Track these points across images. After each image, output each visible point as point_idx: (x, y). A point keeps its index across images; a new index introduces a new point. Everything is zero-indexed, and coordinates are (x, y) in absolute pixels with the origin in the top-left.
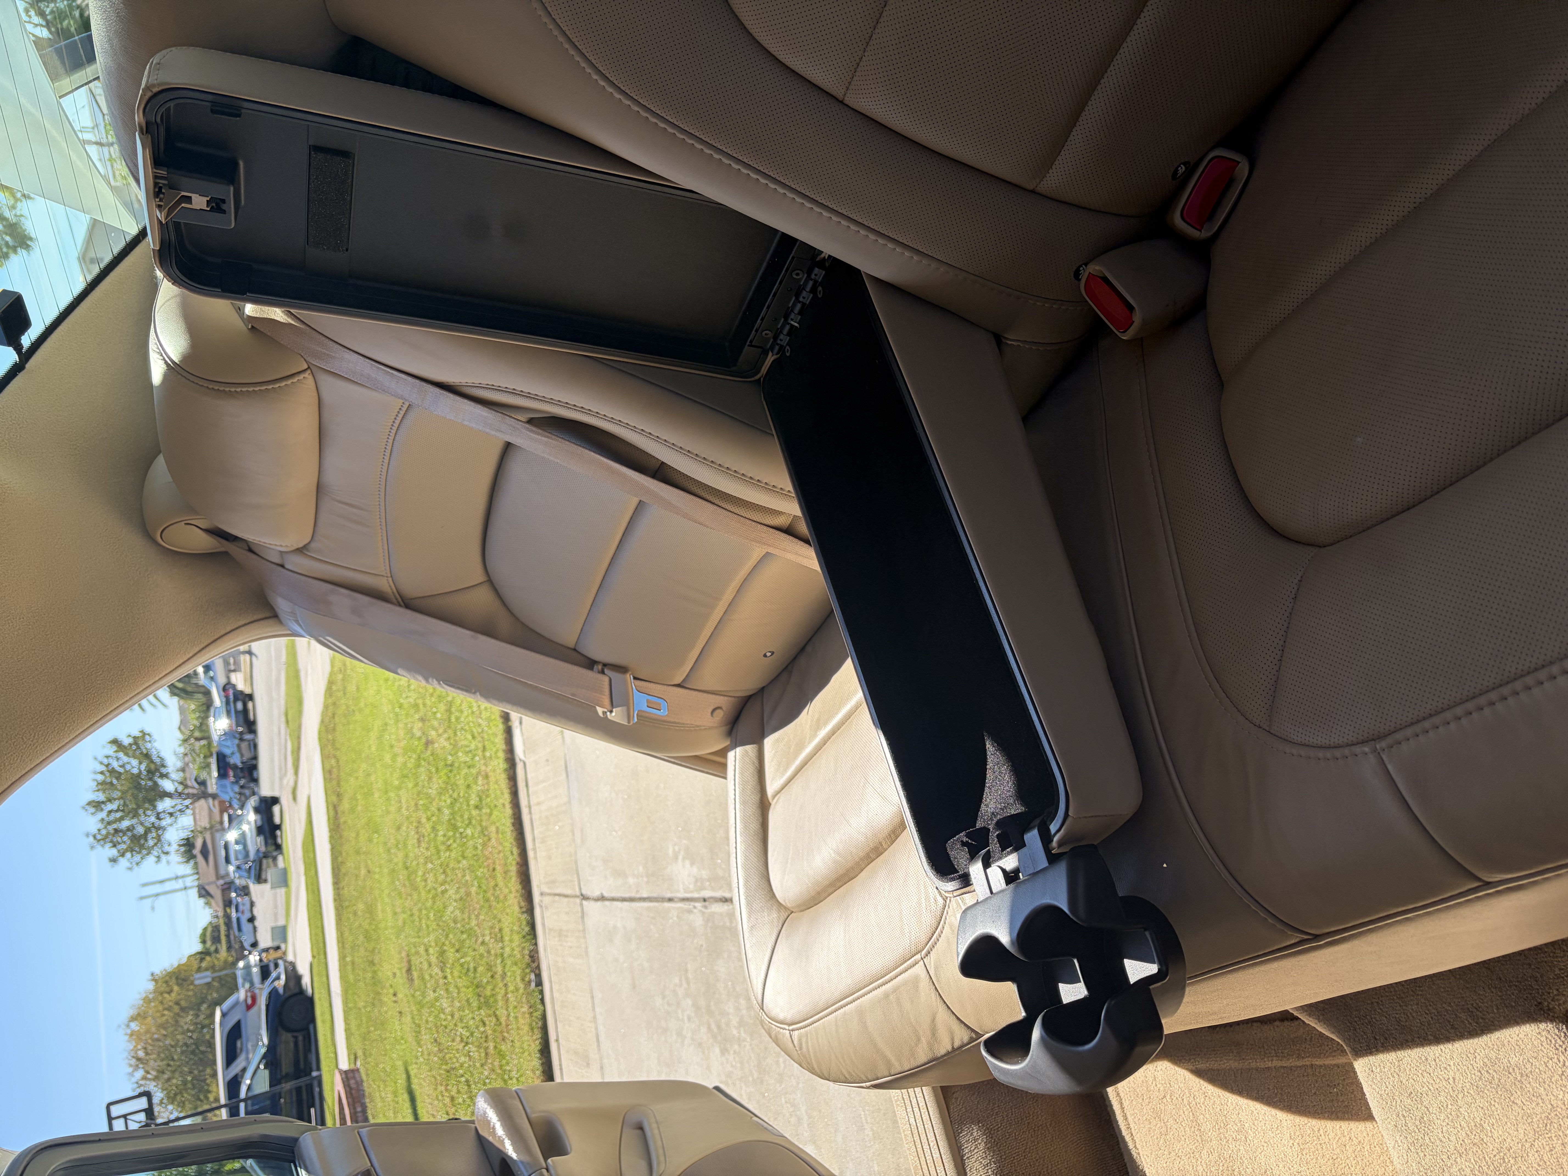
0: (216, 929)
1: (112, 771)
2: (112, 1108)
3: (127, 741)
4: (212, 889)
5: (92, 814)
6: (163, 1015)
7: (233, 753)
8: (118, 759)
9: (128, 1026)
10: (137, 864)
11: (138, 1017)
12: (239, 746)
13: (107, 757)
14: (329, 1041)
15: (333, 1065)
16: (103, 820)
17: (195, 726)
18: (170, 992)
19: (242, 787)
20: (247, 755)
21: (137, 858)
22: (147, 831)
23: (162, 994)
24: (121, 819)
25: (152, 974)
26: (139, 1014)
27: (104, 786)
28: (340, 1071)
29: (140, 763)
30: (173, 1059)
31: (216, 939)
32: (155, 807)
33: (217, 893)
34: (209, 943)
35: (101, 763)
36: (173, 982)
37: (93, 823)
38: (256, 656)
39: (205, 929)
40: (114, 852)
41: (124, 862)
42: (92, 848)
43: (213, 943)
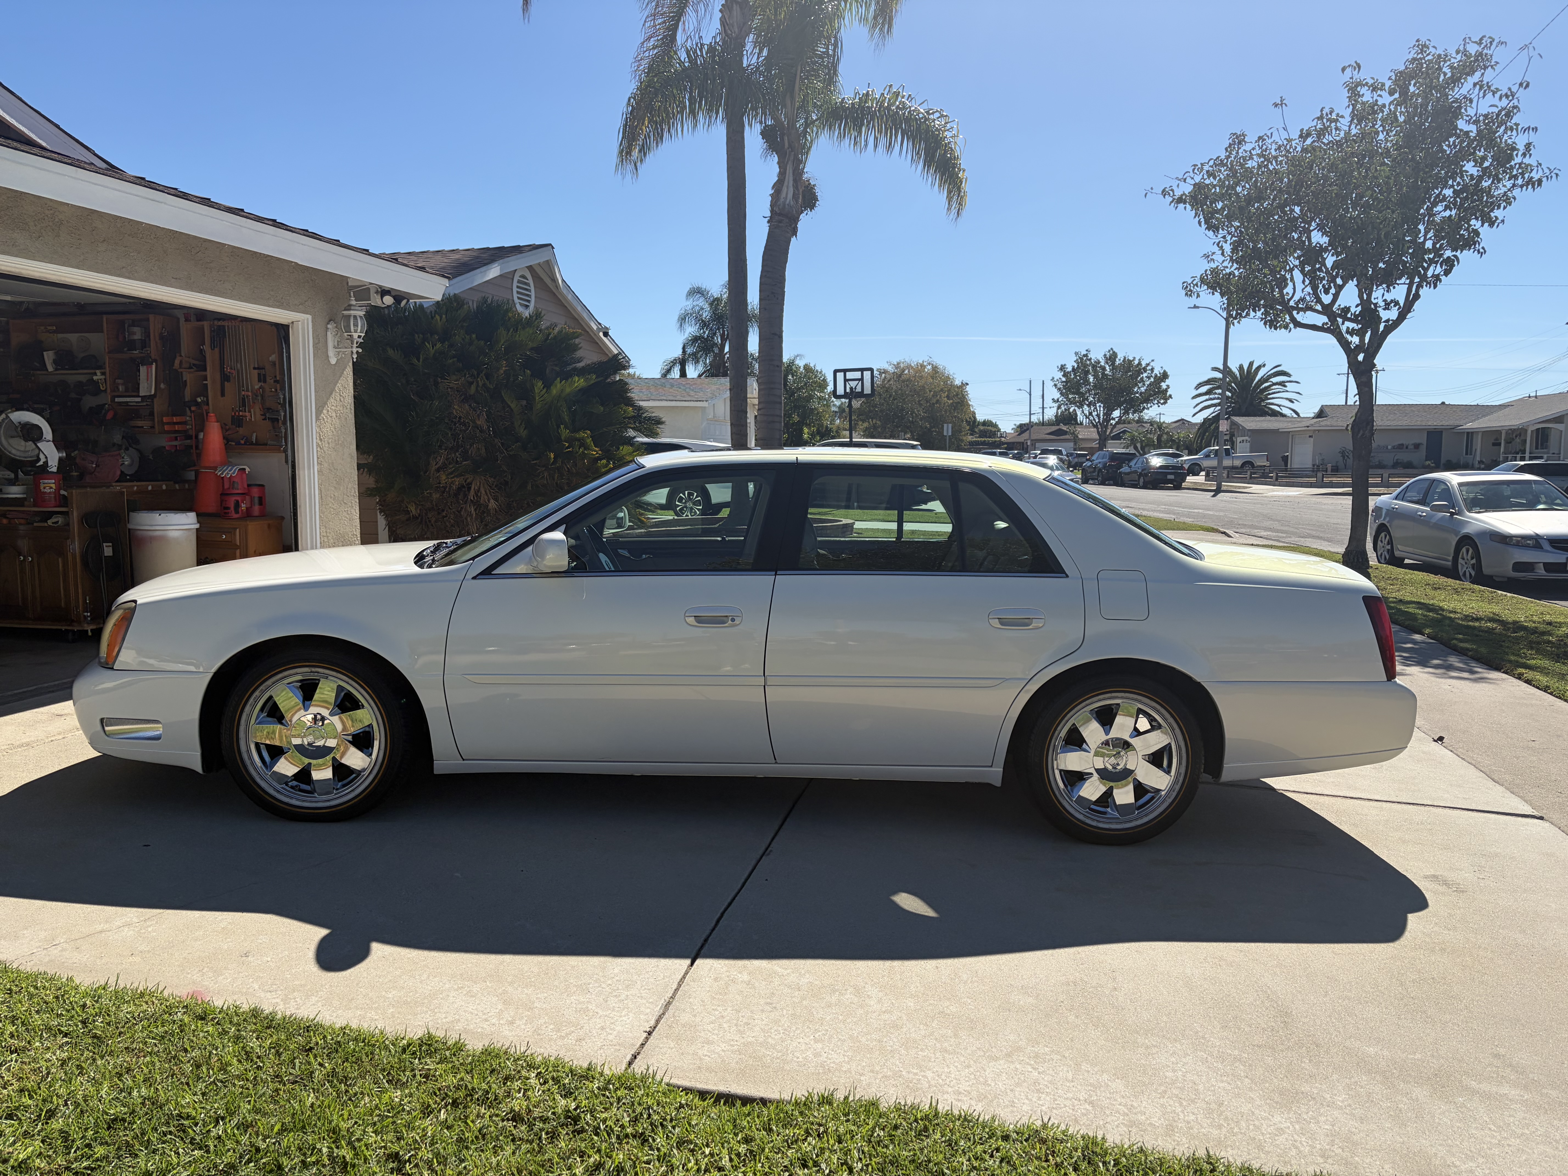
0: (993, 434)
1: (1139, 372)
2: (869, 373)
3: (1164, 385)
4: (1025, 435)
5: (1105, 355)
6: (930, 391)
7: (1130, 467)
8: (1149, 378)
9: (929, 364)
10: (1055, 385)
11: (935, 369)
12: (1136, 472)
13: (1152, 370)
14: (876, 517)
15: (857, 517)
16: (1099, 362)
17: (1172, 436)
18: (948, 397)
19: (1100, 470)
20: (1126, 478)
21: (1060, 385)
22: (1082, 395)
23: (949, 391)
24: (1095, 376)
25: (967, 384)
26: (937, 372)
27: (1127, 363)
28: (854, 523)
29: (1141, 394)
30: (894, 399)
31: (983, 434)
32: (1099, 401)
33: (1021, 439)
34: (982, 428)
35: (1148, 365)
36: (956, 400)
37: (1098, 355)
38: (1214, 496)
39: (996, 426)
40: (1070, 369)
41: (1059, 375)
42: (1076, 354)
43: (981, 431)
